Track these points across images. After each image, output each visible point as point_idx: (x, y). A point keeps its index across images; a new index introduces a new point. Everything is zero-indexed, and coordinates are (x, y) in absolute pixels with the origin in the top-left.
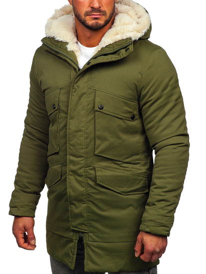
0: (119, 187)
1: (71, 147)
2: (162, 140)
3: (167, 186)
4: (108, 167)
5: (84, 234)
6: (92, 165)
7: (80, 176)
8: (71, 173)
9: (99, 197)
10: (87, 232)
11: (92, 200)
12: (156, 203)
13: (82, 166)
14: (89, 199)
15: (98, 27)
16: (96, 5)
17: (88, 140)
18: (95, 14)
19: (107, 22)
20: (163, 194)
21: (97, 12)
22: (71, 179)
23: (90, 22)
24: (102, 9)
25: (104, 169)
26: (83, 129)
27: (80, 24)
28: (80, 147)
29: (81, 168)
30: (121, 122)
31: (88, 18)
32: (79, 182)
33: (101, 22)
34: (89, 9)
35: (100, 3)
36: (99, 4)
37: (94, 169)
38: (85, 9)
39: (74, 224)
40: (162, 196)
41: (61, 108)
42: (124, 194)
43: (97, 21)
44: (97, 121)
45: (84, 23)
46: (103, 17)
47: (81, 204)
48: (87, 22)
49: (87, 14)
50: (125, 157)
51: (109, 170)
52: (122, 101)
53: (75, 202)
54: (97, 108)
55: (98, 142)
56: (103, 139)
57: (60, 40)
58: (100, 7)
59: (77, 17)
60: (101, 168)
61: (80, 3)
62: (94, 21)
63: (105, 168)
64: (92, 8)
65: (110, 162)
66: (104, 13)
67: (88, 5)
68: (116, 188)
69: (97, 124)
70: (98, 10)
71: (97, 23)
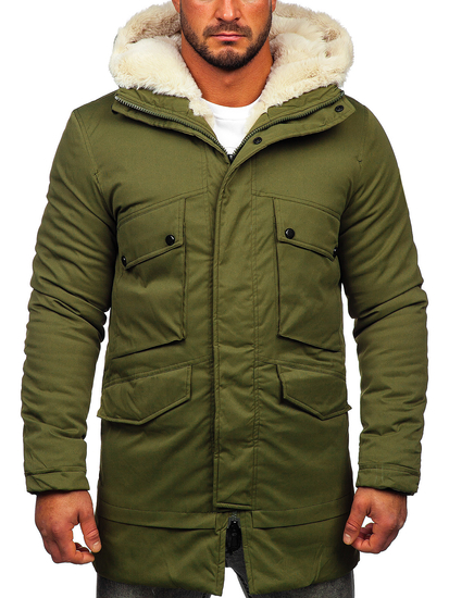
1: (223, 325)
2: (393, 296)
3: (412, 389)
5: (243, 514)
6: (271, 361)
7: (245, 386)
8: (223, 382)
9: (282, 428)
10: (249, 507)
11: (267, 435)
12: (395, 427)
13: (250, 363)
14: (261, 435)
15: (232, 61)
16: (229, 14)
17: (262, 307)
18: (227, 33)
19: (253, 53)
20: (406, 407)
21: (231, 30)
22: (225, 395)
23: (216, 50)
24: (242, 22)
26: (250, 283)
27: (196, 54)
28: (246, 323)
29: (247, 370)
30: (323, 263)
31: (211, 41)
32: (241, 400)
33: (240, 51)
34: (215, 22)
35: (237, 9)
36: (235, 11)
37: (275, 368)
38: (203, 22)
39: (224, 494)
40: (406, 411)
41: (189, 242)
42: (324, 418)
43: (230, 48)
44: (281, 264)
45: (202, 53)
46: (245, 40)
47: (240, 449)
48: (210, 50)
49: (209, 33)
50: (324, 338)
51: (300, 368)
52: (328, 217)
53: (229, 447)
54: (282, 236)
55: (285, 309)
56: (293, 301)
57: (172, 93)
58: (237, 19)
59: (190, 39)
60: (287, 365)
61: (196, 8)
62: (224, 49)
64: (219, 19)
65: (300, 350)
66: (246, 33)
67: (210, 14)
68: (313, 405)
69: (281, 270)
70: (233, 24)
71: (230, 52)
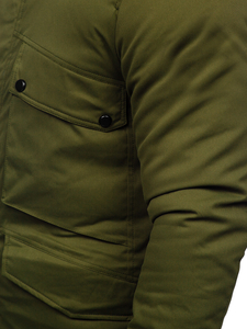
0: (58, 295)
4: (35, 239)
25: (24, 242)
30: (68, 132)
42: (72, 315)
50: (77, 221)
51: (36, 247)
52: (69, 75)
54: (12, 87)
60: (19, 239)
63: (27, 241)
68: (51, 295)
